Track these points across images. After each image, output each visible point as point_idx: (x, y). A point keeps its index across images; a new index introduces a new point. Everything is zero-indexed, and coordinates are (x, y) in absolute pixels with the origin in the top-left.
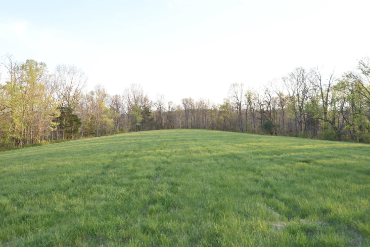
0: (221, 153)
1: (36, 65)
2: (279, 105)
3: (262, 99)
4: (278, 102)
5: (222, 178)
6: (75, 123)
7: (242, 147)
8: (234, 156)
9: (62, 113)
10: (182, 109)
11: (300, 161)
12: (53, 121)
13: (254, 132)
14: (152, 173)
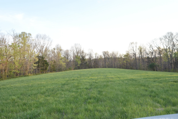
0: (125, 78)
1: (26, 34)
2: (158, 54)
3: (148, 51)
4: (157, 53)
5: (126, 89)
6: (45, 65)
7: (137, 76)
8: (133, 80)
9: (39, 59)
10: (103, 57)
11: (171, 82)
12: (34, 64)
13: (144, 70)
14: (88, 87)
